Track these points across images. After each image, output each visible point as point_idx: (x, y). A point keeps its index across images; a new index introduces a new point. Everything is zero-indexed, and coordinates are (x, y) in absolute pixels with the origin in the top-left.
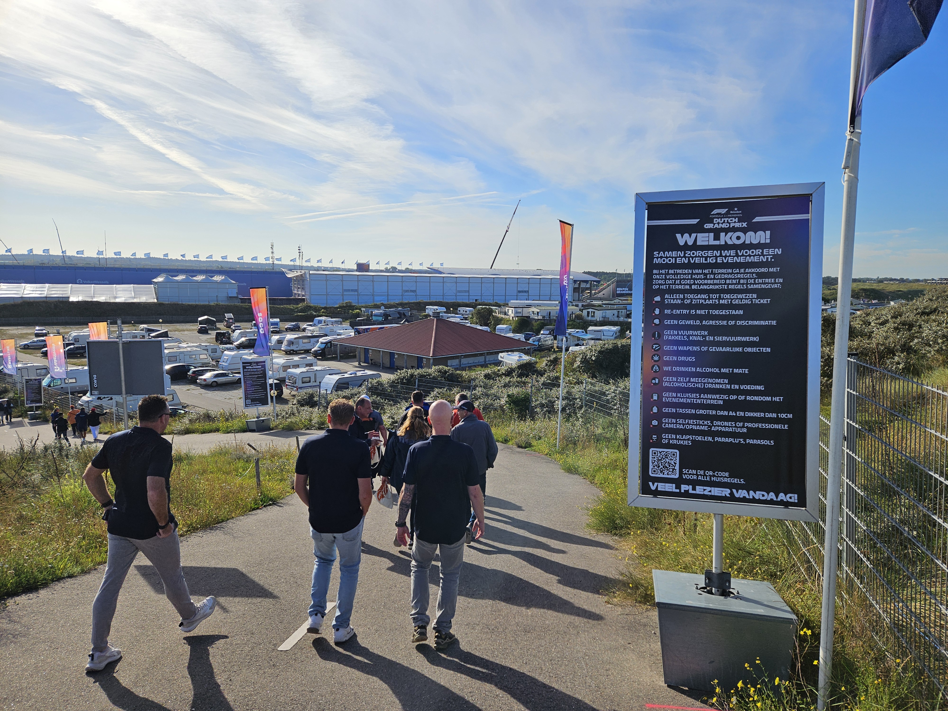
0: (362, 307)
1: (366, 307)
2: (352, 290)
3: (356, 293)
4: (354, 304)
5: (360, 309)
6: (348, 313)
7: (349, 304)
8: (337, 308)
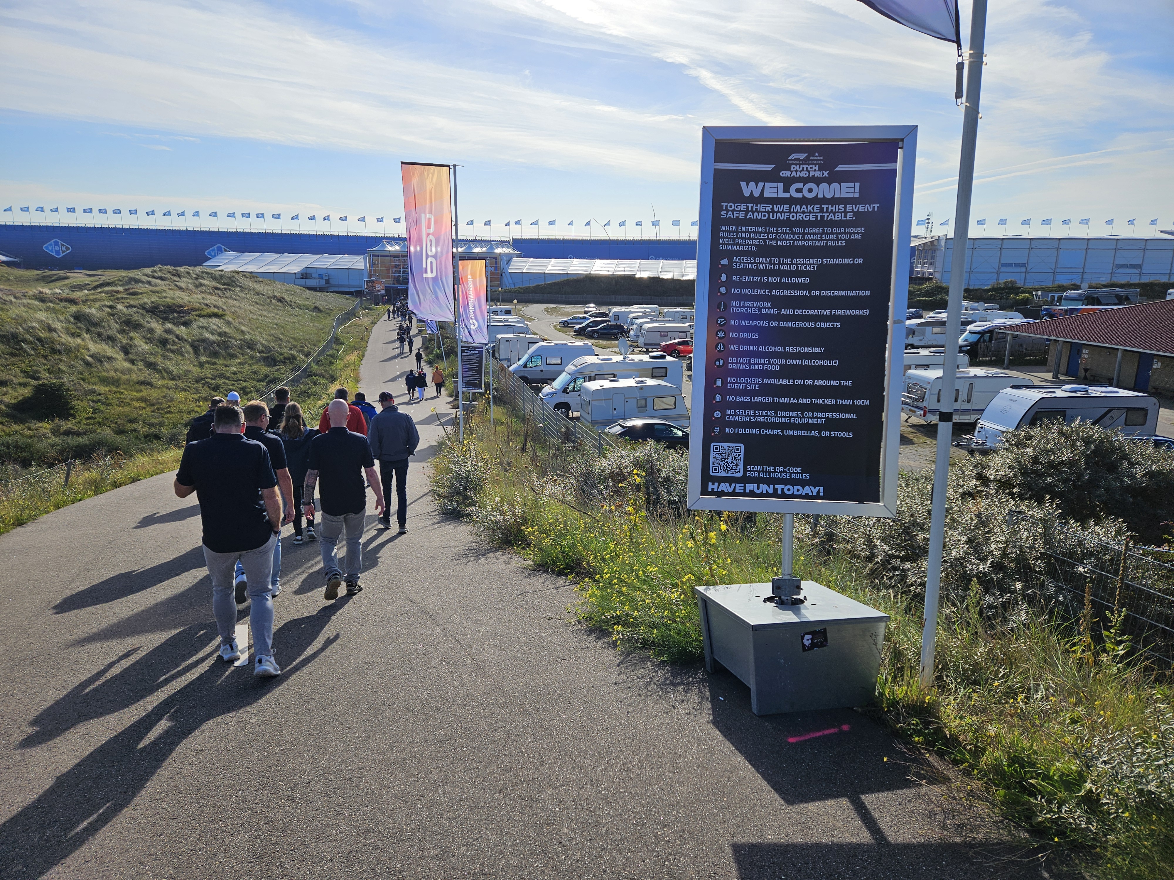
0: (1035, 289)
1: (1042, 289)
2: (1017, 265)
3: (1024, 269)
4: (1019, 285)
5: (1031, 293)
6: (1007, 299)
7: (1010, 285)
8: (989, 290)
